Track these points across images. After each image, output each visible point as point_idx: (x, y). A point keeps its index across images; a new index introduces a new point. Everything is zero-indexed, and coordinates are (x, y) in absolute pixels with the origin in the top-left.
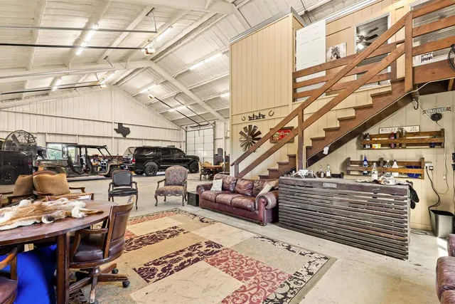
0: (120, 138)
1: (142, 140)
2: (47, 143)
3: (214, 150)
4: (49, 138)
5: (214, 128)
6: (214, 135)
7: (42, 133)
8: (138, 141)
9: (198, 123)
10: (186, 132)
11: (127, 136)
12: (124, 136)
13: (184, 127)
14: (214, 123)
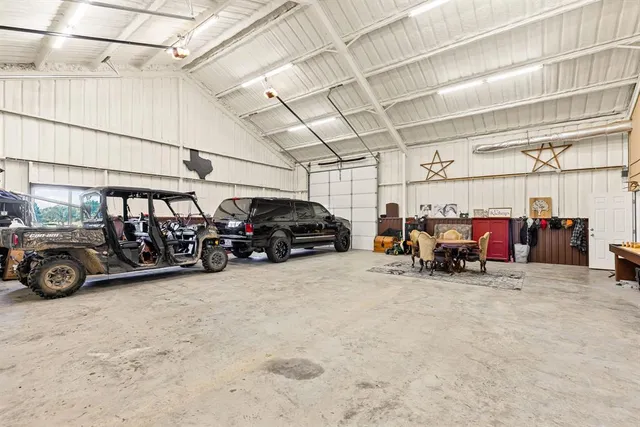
0: (194, 181)
1: (233, 185)
2: (31, 185)
3: (377, 208)
4: (36, 174)
5: (378, 166)
6: (378, 179)
7: (20, 161)
8: (226, 188)
9: (337, 157)
10: (309, 174)
11: (207, 178)
12: (202, 177)
13: (305, 164)
14: (378, 156)
